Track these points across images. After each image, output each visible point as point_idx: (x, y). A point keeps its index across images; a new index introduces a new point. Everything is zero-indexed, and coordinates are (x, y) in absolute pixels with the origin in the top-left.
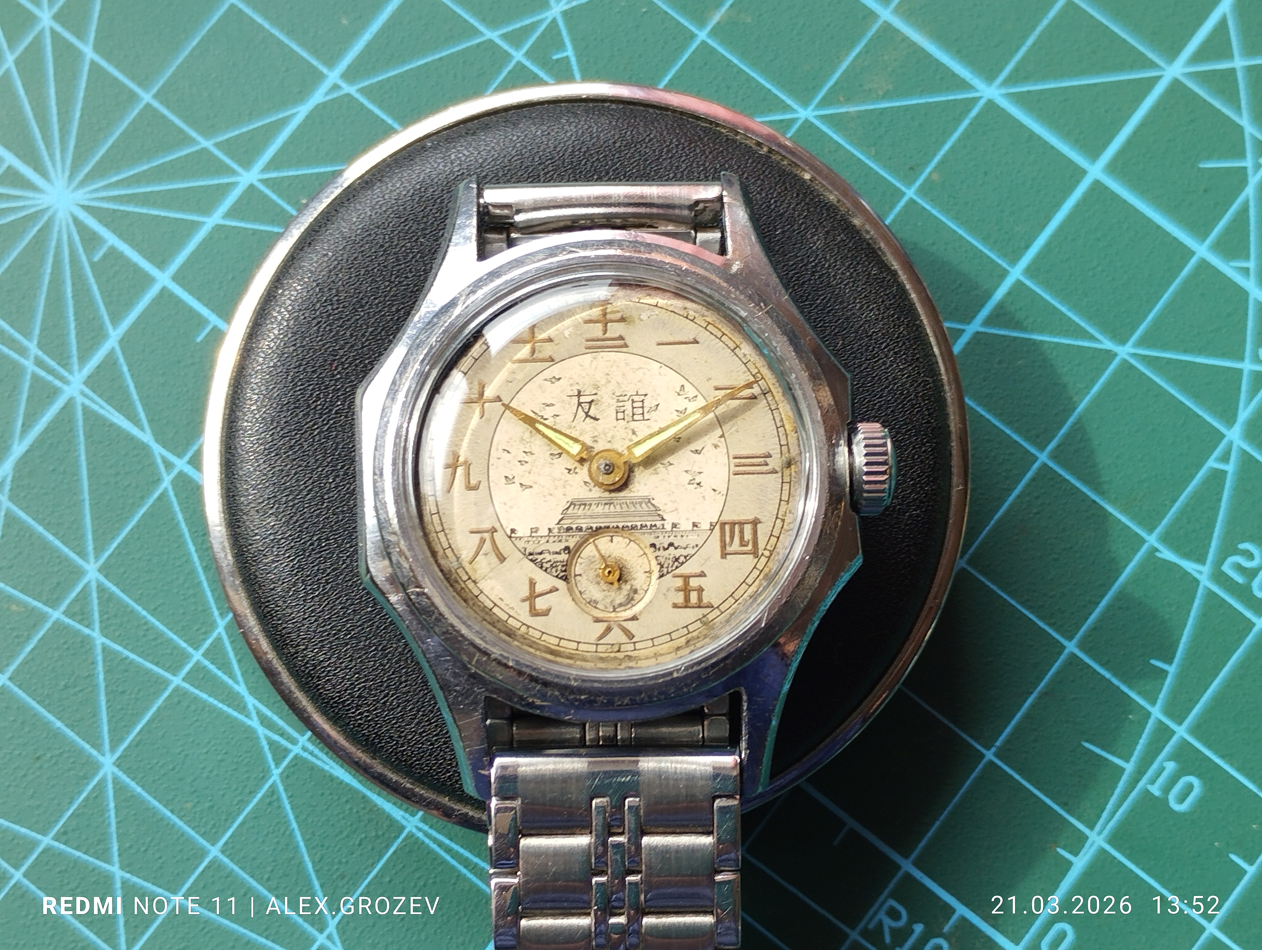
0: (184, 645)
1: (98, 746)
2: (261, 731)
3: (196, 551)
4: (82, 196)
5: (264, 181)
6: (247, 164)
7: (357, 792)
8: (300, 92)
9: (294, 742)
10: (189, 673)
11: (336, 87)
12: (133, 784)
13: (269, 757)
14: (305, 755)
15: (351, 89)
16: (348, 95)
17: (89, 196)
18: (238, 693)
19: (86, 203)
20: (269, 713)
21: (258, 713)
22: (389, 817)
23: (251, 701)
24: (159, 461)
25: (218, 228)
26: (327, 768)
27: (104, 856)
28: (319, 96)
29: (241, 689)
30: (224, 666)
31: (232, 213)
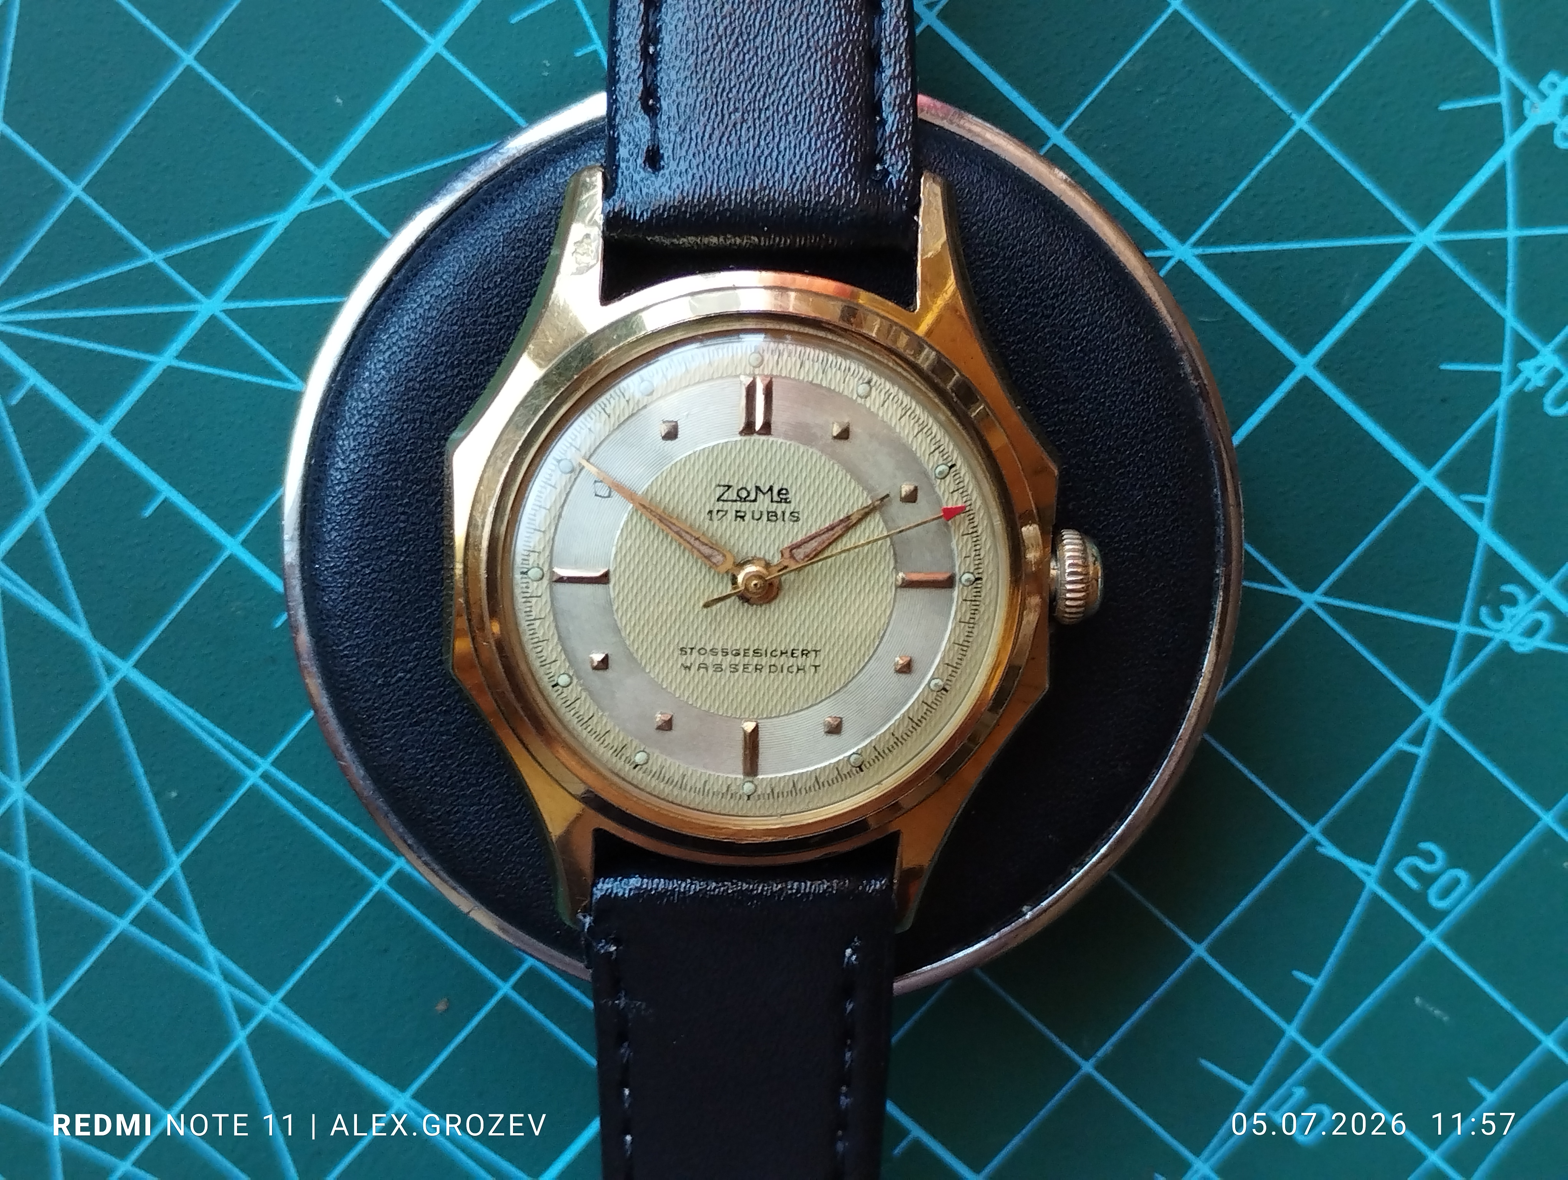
0: (130, 883)
1: (29, 993)
2: (224, 989)
3: (146, 773)
5: (229, 313)
6: (208, 289)
8: (277, 195)
9: (263, 1001)
10: (137, 915)
11: (325, 191)
12: (71, 1039)
13: (234, 1017)
14: (277, 1017)
15: (346, 196)
16: (341, 202)
17: (2, 318)
18: (194, 940)
20: (233, 968)
21: (220, 966)
22: (374, 1091)
23: (212, 954)
24: (98, 661)
25: (170, 371)
26: (300, 1033)
28: (302, 203)
29: (200, 938)
30: (178, 909)
31: (188, 353)
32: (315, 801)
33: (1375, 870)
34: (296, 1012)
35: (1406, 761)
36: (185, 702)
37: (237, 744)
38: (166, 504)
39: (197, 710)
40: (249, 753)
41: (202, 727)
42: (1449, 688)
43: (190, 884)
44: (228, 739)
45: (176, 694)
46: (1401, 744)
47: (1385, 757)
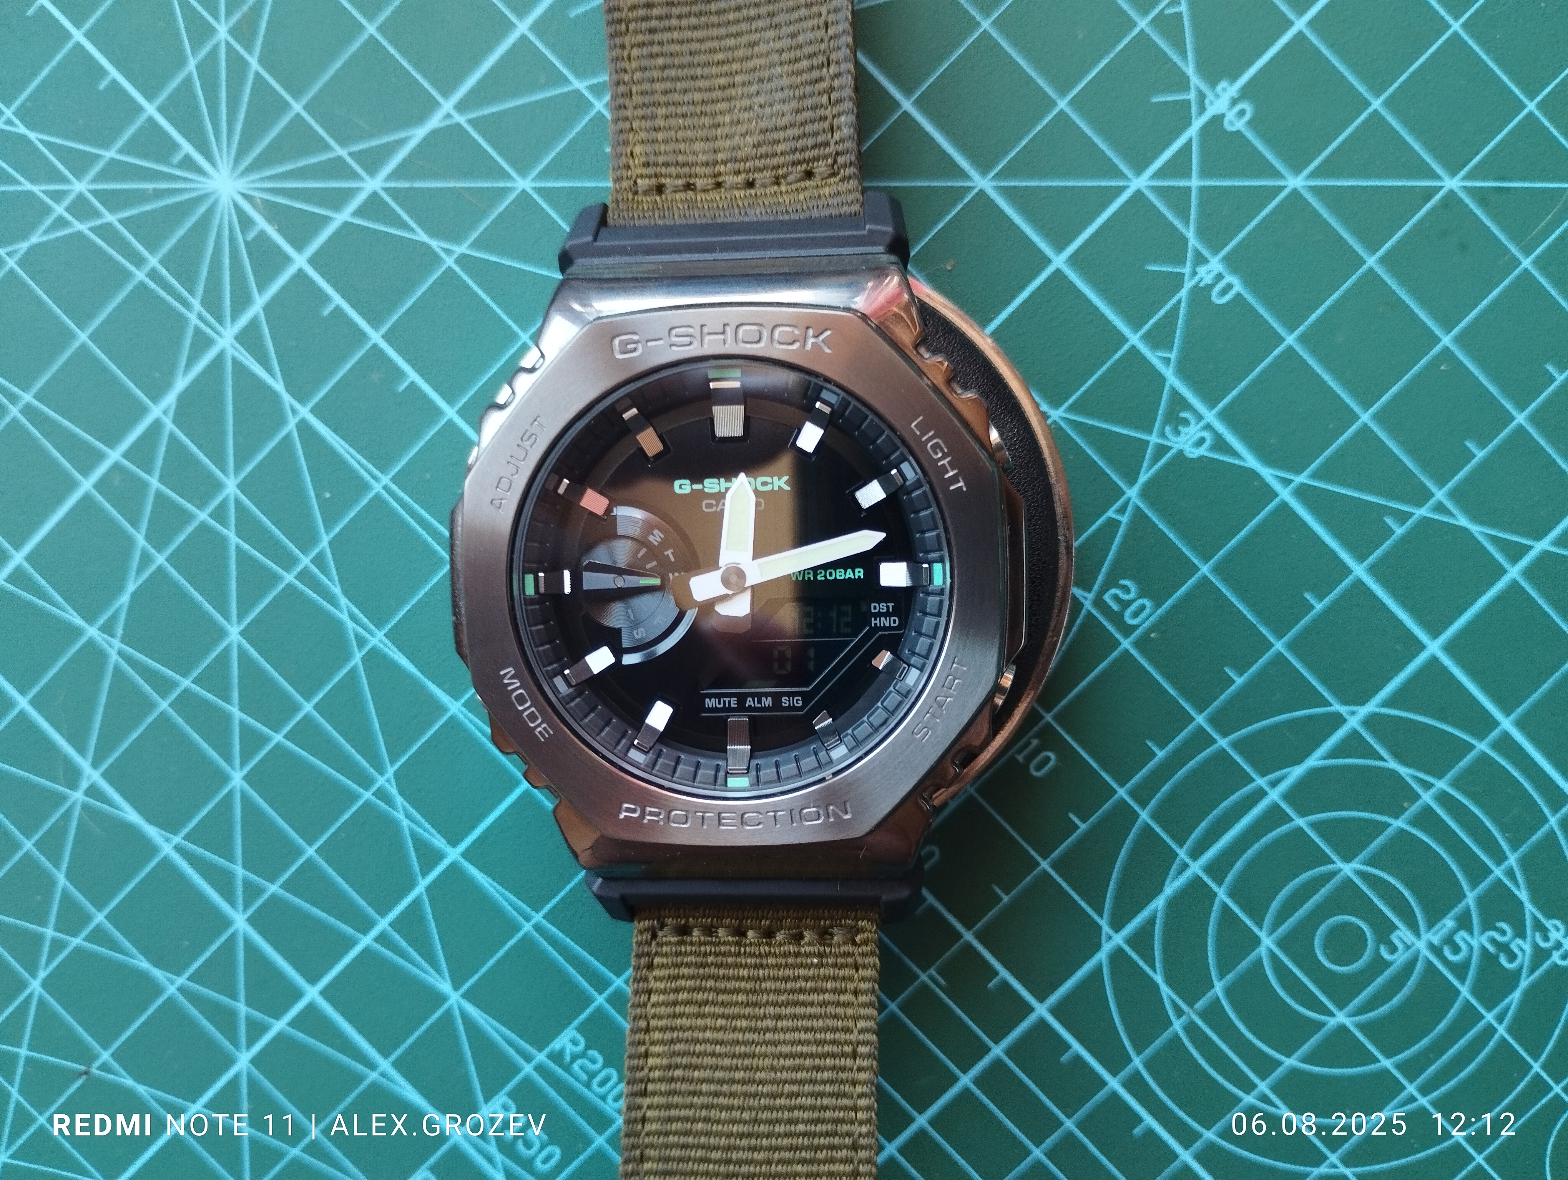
1: (227, 618)
2: (350, 625)
3: (311, 479)
4: (242, 185)
5: (386, 189)
6: (372, 174)
7: (418, 677)
8: (420, 116)
9: (374, 635)
10: (299, 573)
11: (449, 116)
12: (252, 651)
13: (354, 643)
14: (381, 646)
15: (461, 119)
16: (458, 124)
17: (247, 186)
18: (334, 593)
19: (245, 191)
20: (356, 611)
21: (348, 610)
23: (344, 601)
25: (346, 225)
26: (395, 657)
27: (227, 699)
28: (433, 123)
30: (325, 571)
31: (358, 213)
32: (416, 506)
33: (1091, 596)
34: (393, 644)
35: (1113, 524)
36: (338, 435)
37: (369, 466)
38: (338, 309)
39: (346, 442)
40: (376, 472)
41: (349, 453)
42: (1143, 478)
43: (333, 554)
44: (364, 462)
45: (334, 431)
46: (1110, 513)
47: (1100, 522)
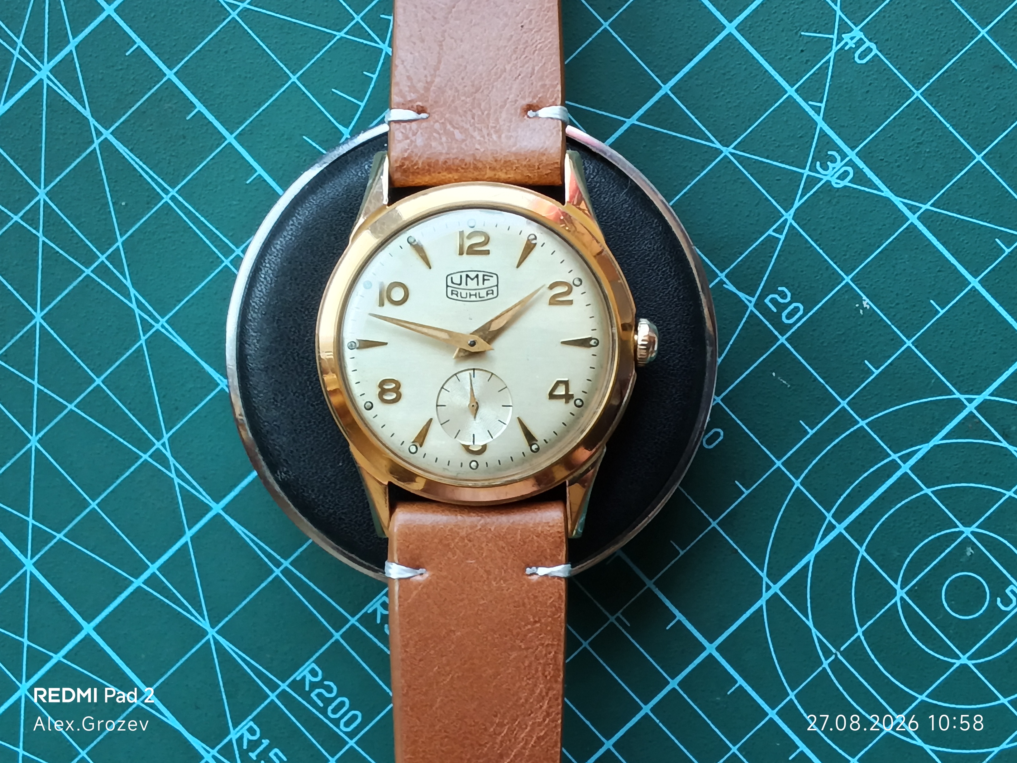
1: (33, 305)
2: (137, 311)
3: (110, 190)
7: (193, 358)
9: (157, 321)
10: (95, 268)
12: (51, 331)
13: (140, 328)
14: (163, 330)
18: (125, 285)
20: (143, 301)
21: (137, 299)
22: (210, 376)
23: (133, 291)
26: (175, 340)
27: (29, 374)
30: (119, 267)
32: (197, 214)
33: (754, 300)
34: (173, 329)
35: (773, 241)
36: (135, 155)
37: (160, 180)
38: (139, 49)
39: (141, 160)
40: (166, 186)
41: (143, 169)
42: (797, 204)
43: (125, 253)
44: (156, 177)
45: (131, 150)
46: (770, 232)
47: (762, 238)
